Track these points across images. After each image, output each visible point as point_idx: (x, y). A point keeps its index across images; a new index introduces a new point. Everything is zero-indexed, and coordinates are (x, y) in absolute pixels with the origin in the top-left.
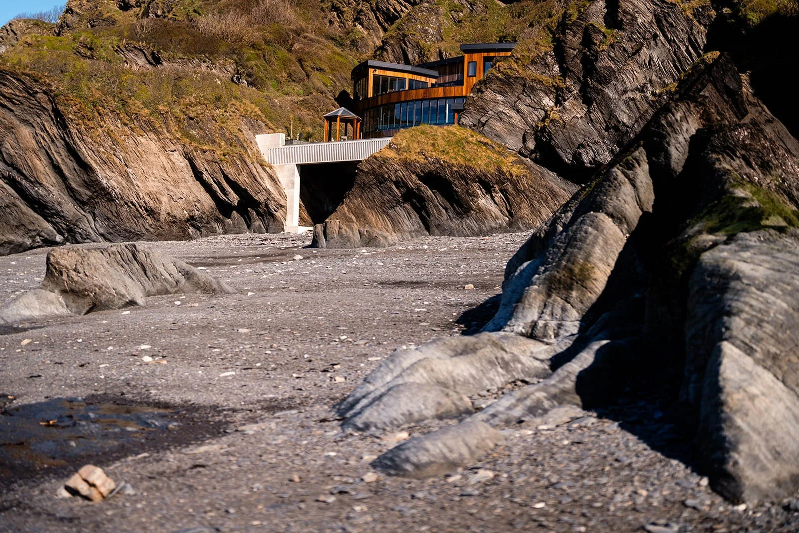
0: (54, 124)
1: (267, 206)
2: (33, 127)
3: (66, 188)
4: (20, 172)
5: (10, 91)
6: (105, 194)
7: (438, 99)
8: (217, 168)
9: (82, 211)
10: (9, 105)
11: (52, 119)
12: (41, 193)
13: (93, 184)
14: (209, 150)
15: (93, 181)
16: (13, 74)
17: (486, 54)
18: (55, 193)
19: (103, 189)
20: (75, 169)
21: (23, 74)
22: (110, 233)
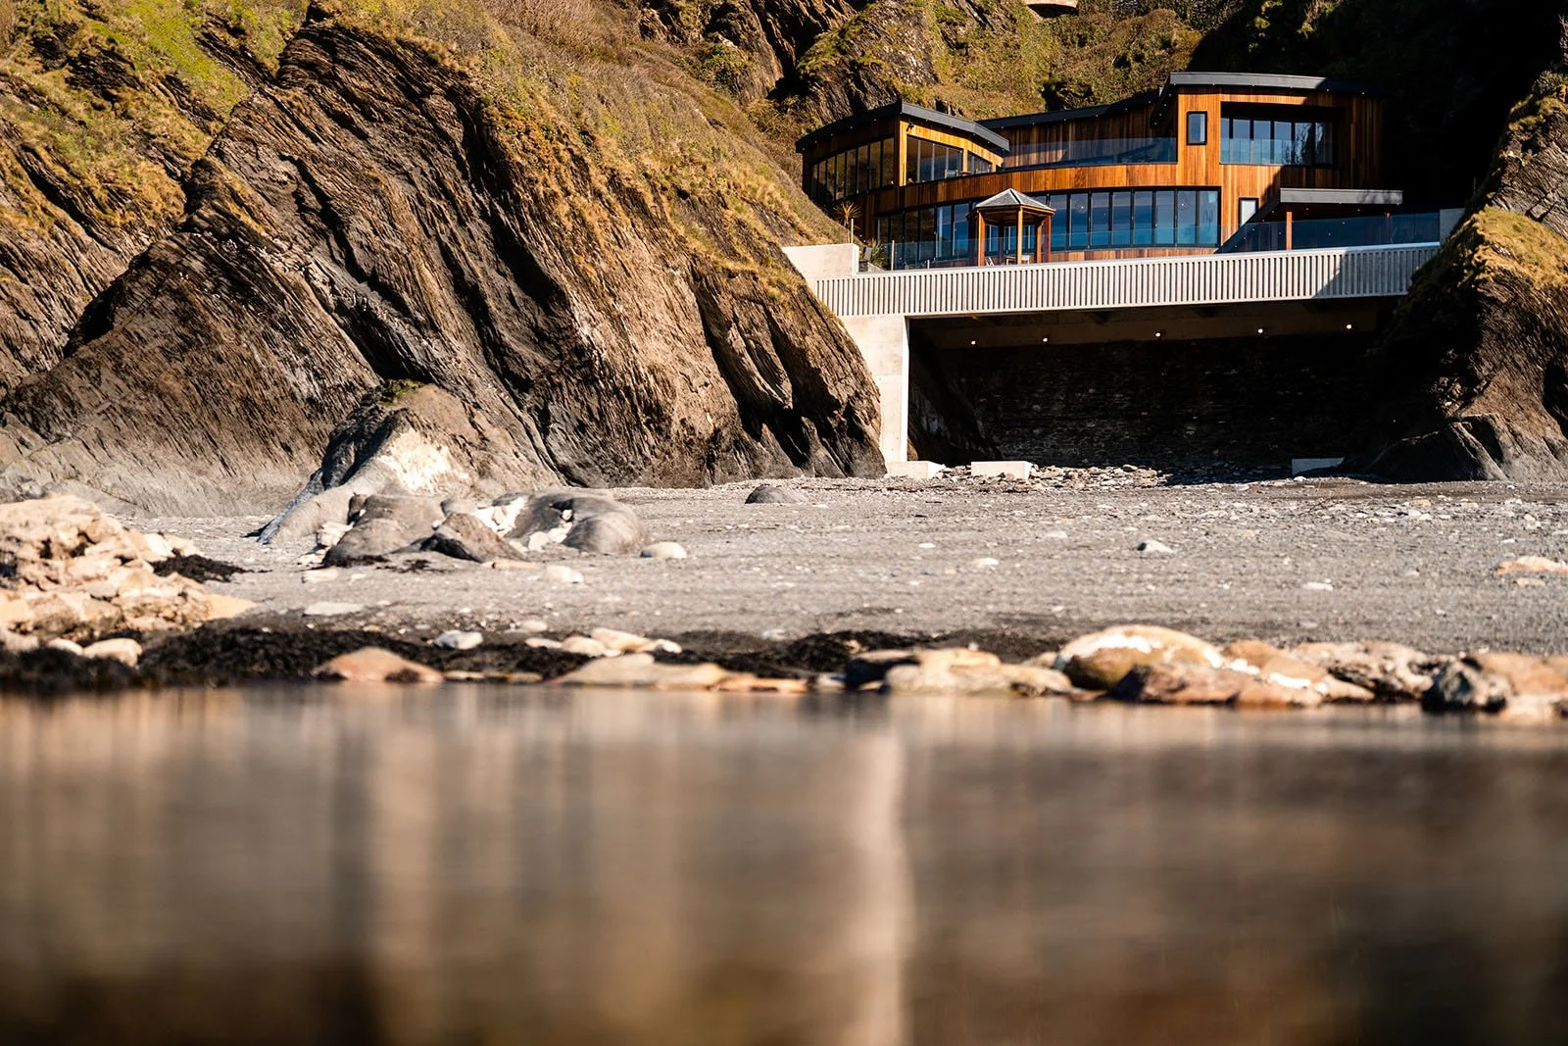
0: (465, 177)
1: (850, 412)
2: (411, 182)
3: (483, 344)
4: (389, 295)
5: (365, 84)
6: (581, 363)
7: (1111, 190)
8: (758, 317)
9: (514, 406)
10: (358, 119)
11: (461, 166)
12: (437, 355)
13: (555, 337)
14: (743, 272)
15: (559, 330)
16: (376, 43)
17: (1227, 98)
18: (461, 356)
19: (579, 351)
20: (511, 298)
21: (400, 42)
22: (584, 465)
